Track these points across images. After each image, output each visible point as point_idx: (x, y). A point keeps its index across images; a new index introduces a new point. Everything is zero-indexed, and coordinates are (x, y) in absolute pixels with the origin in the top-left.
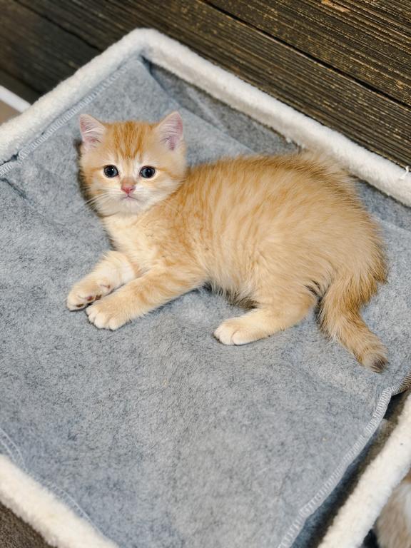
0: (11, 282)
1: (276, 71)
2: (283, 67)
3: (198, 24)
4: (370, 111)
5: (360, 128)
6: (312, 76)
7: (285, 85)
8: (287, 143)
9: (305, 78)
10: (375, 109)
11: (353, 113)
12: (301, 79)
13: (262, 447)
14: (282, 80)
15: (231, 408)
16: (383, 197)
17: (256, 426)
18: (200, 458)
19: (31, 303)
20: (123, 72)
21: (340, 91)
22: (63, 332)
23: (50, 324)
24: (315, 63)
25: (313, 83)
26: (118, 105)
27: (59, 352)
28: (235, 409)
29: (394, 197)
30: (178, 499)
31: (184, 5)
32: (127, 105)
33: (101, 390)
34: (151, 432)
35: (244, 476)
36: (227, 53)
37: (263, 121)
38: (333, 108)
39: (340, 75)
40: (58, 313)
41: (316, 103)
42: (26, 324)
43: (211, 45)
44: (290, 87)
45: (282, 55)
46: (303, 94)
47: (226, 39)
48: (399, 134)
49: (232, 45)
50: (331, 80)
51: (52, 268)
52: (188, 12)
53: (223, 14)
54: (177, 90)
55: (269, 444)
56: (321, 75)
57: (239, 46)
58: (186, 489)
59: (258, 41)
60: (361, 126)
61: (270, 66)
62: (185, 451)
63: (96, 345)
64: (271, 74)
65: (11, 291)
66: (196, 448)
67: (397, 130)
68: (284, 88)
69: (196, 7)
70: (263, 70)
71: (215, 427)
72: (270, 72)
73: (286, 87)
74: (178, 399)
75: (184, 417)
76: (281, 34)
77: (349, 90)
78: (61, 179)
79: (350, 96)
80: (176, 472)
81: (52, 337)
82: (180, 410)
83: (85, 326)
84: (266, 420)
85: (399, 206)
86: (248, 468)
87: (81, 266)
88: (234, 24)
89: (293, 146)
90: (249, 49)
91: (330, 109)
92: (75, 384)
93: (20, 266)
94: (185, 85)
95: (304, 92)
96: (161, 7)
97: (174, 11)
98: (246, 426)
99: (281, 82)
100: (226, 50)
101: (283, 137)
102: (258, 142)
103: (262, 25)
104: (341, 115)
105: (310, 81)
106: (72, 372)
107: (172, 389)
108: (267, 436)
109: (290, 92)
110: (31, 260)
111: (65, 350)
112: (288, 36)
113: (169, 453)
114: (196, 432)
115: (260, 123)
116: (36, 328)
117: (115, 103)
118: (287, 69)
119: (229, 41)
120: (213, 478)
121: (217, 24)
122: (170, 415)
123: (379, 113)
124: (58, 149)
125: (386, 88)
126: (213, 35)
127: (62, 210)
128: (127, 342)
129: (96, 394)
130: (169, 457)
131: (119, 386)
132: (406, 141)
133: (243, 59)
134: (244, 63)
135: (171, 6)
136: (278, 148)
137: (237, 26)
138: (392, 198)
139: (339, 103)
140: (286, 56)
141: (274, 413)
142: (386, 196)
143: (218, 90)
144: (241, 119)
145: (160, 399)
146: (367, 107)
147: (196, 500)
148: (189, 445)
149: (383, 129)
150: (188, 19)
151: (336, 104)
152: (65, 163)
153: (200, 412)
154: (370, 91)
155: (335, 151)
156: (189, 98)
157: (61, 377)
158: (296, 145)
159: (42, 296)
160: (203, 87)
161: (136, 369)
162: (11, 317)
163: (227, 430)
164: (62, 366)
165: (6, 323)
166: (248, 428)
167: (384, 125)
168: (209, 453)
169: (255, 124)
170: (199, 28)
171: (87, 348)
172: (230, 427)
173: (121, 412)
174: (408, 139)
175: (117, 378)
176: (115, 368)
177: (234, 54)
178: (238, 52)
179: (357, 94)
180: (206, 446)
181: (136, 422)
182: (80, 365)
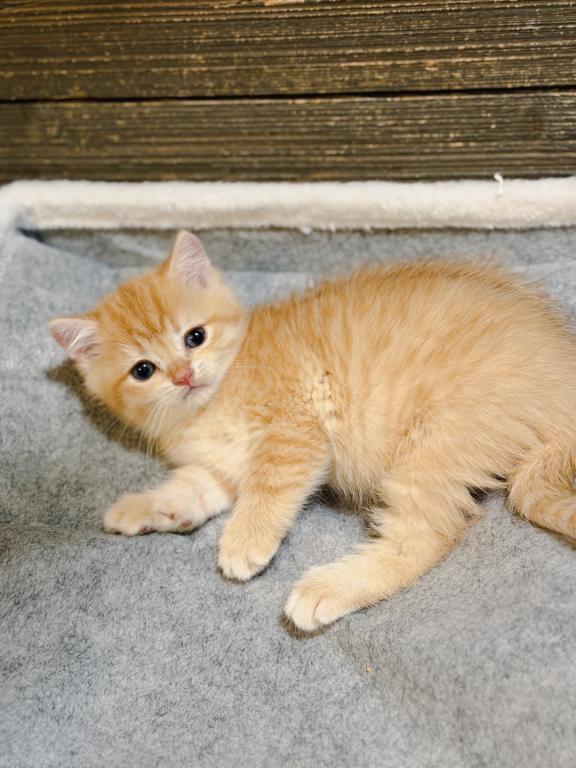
0: (22, 651)
1: (234, 147)
2: (242, 134)
3: (83, 141)
4: (401, 129)
5: (395, 162)
6: (294, 124)
7: (256, 160)
8: (305, 236)
9: (283, 134)
10: (407, 122)
11: (376, 146)
12: (279, 138)
14: (251, 156)
15: (512, 634)
16: (483, 236)
18: (519, 739)
19: (75, 667)
20: (9, 258)
21: (344, 124)
22: (152, 683)
23: (124, 683)
24: (290, 102)
25: (300, 134)
26: (31, 304)
27: (169, 718)
28: (519, 633)
29: (500, 226)
31: (48, 123)
32: (42, 299)
33: (276, 737)
34: (405, 755)
36: (147, 161)
37: (253, 223)
38: (345, 155)
39: (335, 101)
40: (124, 658)
41: (316, 162)
42: (86, 703)
43: (116, 161)
44: (265, 159)
45: (234, 117)
46: (291, 159)
47: (135, 140)
48: (457, 140)
49: (150, 144)
50: (326, 115)
51: (74, 592)
52: (60, 131)
53: (118, 104)
54: (98, 249)
56: (307, 116)
57: (161, 140)
59: (188, 117)
60: (396, 158)
61: (221, 144)
62: (484, 744)
63: (216, 674)
64: (229, 156)
65: (30, 667)
66: (498, 730)
67: (452, 135)
68: (257, 166)
69: (70, 115)
70: (213, 156)
71: (507, 677)
72: (227, 153)
73: (261, 162)
74: (406, 678)
75: (438, 697)
76: (220, 86)
77: (356, 114)
79: (362, 123)
81: (141, 701)
82: (423, 691)
85: (512, 237)
87: (118, 564)
88: (140, 110)
89: (316, 236)
90: (179, 135)
91: (340, 159)
92: (230, 751)
93: (21, 617)
94: (107, 236)
95: (290, 155)
96: (14, 145)
97: (35, 140)
98: (558, 645)
99: (249, 159)
100: (143, 156)
101: (296, 230)
102: (261, 258)
103: (184, 88)
104: (360, 159)
105: (292, 133)
106: (211, 738)
107: (386, 671)
109: (270, 166)
111: (174, 709)
112: (233, 83)
114: (479, 704)
115: (250, 230)
116: (107, 701)
117: (23, 305)
118: (251, 134)
119: (143, 140)
121: (114, 124)
122: (414, 710)
123: (416, 125)
125: (413, 81)
126: (114, 144)
127: (34, 495)
128: (259, 640)
129: (272, 750)
131: (298, 716)
132: (472, 144)
133: (177, 156)
134: (180, 160)
135: (28, 137)
136: (294, 251)
137: (147, 111)
138: (497, 230)
139: (349, 142)
140: (240, 117)
142: (487, 232)
143: (164, 215)
144: (218, 239)
145: (380, 697)
146: (395, 125)
148: (482, 733)
149: (431, 145)
150: (62, 141)
151: (346, 147)
153: (461, 671)
154: (389, 99)
155: (385, 207)
156: (124, 252)
157: (200, 756)
158: (320, 231)
159: (83, 646)
160: (137, 224)
161: (305, 674)
162: (59, 706)
163: (531, 668)
164: (190, 737)
165: (58, 721)
166: (563, 644)
167: (431, 139)
168: (527, 721)
169: (243, 235)
170: (88, 146)
171: (206, 686)
172: (532, 661)
173: (334, 752)
174: (475, 140)
175: (286, 705)
176: (272, 691)
177: (159, 156)
178: (163, 150)
179: (372, 114)
180: (514, 715)
181: (368, 753)
182: (215, 719)
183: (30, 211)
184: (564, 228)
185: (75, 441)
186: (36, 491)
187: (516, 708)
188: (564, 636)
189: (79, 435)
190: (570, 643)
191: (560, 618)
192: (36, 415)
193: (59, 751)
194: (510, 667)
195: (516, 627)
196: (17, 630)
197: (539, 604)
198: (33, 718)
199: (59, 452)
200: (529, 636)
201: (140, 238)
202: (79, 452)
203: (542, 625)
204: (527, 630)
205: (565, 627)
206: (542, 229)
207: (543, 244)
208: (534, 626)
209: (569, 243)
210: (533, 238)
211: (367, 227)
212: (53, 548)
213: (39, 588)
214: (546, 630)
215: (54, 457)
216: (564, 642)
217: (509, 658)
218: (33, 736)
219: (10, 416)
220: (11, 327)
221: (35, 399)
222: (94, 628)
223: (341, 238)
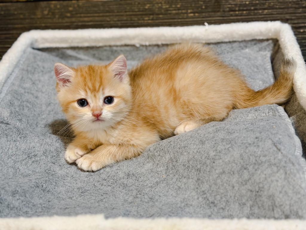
0: (30, 172)
1: (111, 17)
2: (114, 12)
3: (57, 16)
4: (171, 9)
5: (169, 22)
6: (133, 8)
8: (137, 48)
9: (129, 12)
10: (173, 6)
11: (163, 16)
13: (248, 146)
15: (214, 149)
17: (235, 143)
20: (28, 53)
21: (151, 7)
22: (79, 185)
23: (69, 185)
25: (136, 12)
26: (36, 66)
27: (86, 194)
28: (217, 148)
30: (224, 208)
31: (44, 9)
32: (40, 65)
33: (127, 198)
34: (175, 197)
35: (252, 161)
36: (80, 24)
37: (119, 43)
38: (152, 20)
41: (141, 23)
42: (55, 188)
43: (69, 24)
44: (123, 22)
45: (112, 5)
46: (132, 22)
47: (76, 16)
48: (191, 13)
50: (145, 4)
51: (49, 157)
52: (49, 13)
53: (70, 1)
55: (250, 143)
56: (138, 4)
57: (86, 15)
58: (224, 199)
60: (170, 20)
61: (107, 16)
63: (105, 183)
67: (189, 11)
68: (120, 25)
69: (52, 6)
70: (104, 21)
72: (109, 20)
73: (121, 23)
77: (155, 3)
78: (24, 113)
79: (157, 7)
80: (209, 199)
81: (75, 190)
83: (90, 178)
84: (237, 138)
86: (251, 157)
88: (78, 4)
89: (141, 48)
91: (150, 21)
92: (110, 201)
93: (30, 162)
94: (64, 50)
96: (31, 19)
97: (39, 16)
98: (230, 147)
99: (117, 22)
100: (78, 22)
101: (133, 46)
104: (157, 21)
105: (133, 11)
106: (102, 198)
108: (245, 142)
109: (125, 25)
110: (35, 156)
111: (88, 191)
113: (196, 197)
115: (117, 46)
116: (62, 189)
117: (33, 66)
118: (118, 12)
119: (79, 15)
120: (234, 180)
121: (68, 9)
122: (180, 184)
124: (14, 97)
126: (68, 17)
128: (120, 173)
129: (126, 201)
130: (198, 198)
131: (135, 192)
133: (91, 21)
135: (36, 15)
136: (133, 54)
137: (81, 4)
139: (153, 14)
141: (238, 134)
143: (86, 40)
144: (106, 50)
146: (169, 7)
147: (235, 196)
148: (205, 184)
149: (182, 15)
150: (49, 16)
152: (22, 104)
155: (166, 35)
157: (98, 202)
158: (143, 46)
160: (75, 45)
161: (138, 180)
162: (44, 187)
163: (222, 157)
164: (94, 198)
165: (44, 191)
166: (232, 147)
167: (182, 13)
168: (221, 174)
169: (115, 48)
170: (59, 18)
171: (100, 186)
172: (222, 155)
173: (149, 199)
174: (197, 13)
175: (131, 189)
176: (125, 186)
177: (84, 22)
178: (86, 19)
179: (161, 3)
180: (217, 174)
181: (162, 199)
182: (103, 194)
183: (36, 41)
184: (230, 42)
185: (51, 113)
186: (36, 127)
187: (217, 171)
188: (232, 144)
189: (53, 111)
190: (234, 146)
191: (230, 140)
192: (37, 103)
193: (44, 200)
194: (215, 159)
195: (215, 146)
196: (28, 165)
197: (223, 138)
198: (35, 188)
199: (45, 116)
200: (220, 148)
201: (77, 51)
202: (53, 116)
203: (224, 143)
204: (219, 146)
205: (232, 142)
206: (222, 43)
207: (223, 48)
208: (221, 144)
209: (232, 48)
210: (219, 46)
211: (160, 43)
212: (43, 140)
213: (37, 153)
214: (226, 144)
215: (43, 117)
216: (232, 146)
217: (214, 157)
218: (34, 193)
219: (27, 101)
220: (28, 73)
221: (37, 97)
222: (58, 169)
223: (150, 48)
